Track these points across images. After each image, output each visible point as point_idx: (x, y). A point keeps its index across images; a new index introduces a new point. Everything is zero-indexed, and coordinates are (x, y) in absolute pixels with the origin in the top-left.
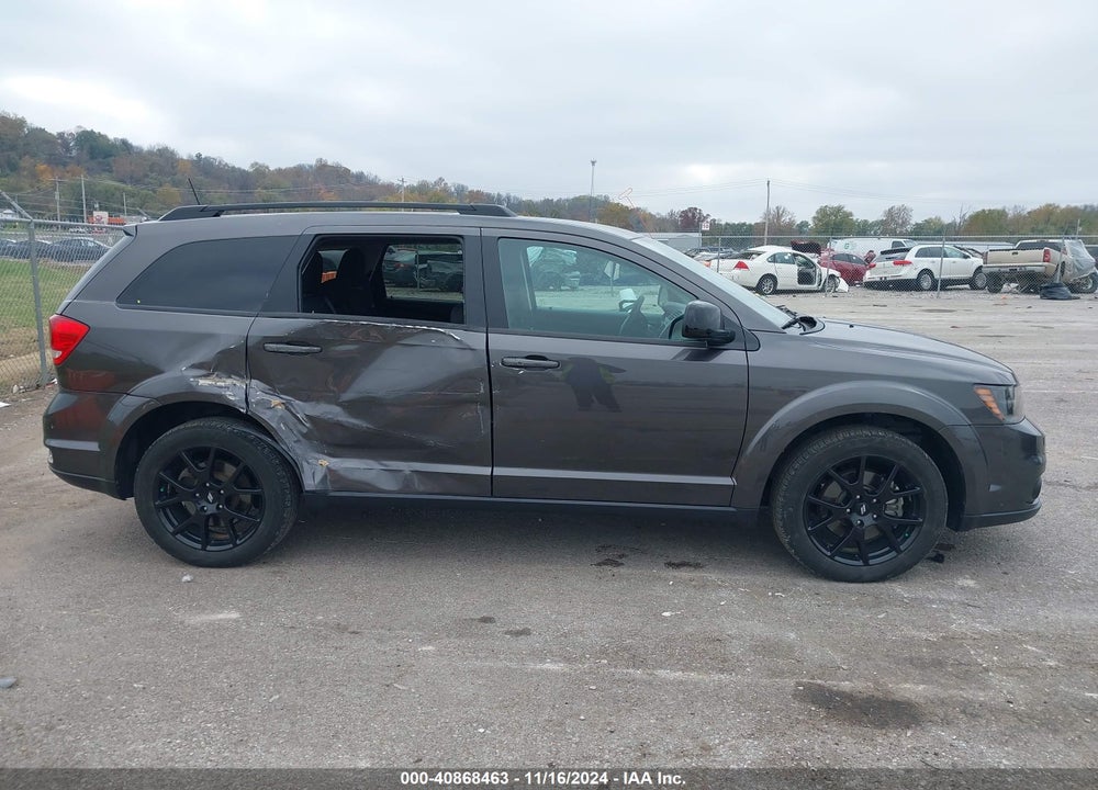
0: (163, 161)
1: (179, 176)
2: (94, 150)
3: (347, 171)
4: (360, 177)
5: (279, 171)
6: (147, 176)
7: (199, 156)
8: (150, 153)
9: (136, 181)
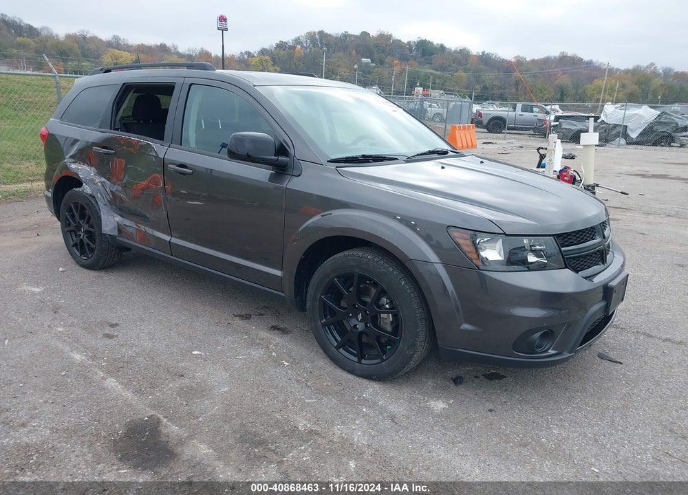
0: (462, 56)
1: (469, 66)
2: (425, 50)
3: (581, 59)
4: (590, 63)
5: (533, 61)
6: (450, 66)
7: (483, 53)
8: (456, 52)
9: (444, 69)
